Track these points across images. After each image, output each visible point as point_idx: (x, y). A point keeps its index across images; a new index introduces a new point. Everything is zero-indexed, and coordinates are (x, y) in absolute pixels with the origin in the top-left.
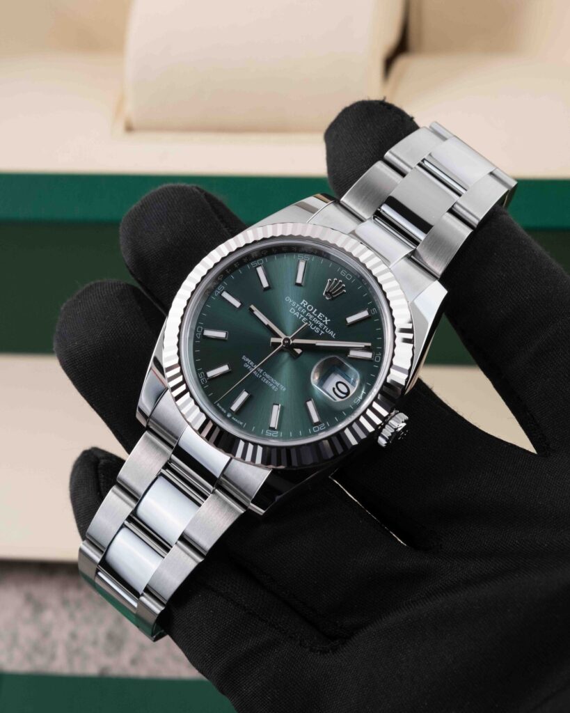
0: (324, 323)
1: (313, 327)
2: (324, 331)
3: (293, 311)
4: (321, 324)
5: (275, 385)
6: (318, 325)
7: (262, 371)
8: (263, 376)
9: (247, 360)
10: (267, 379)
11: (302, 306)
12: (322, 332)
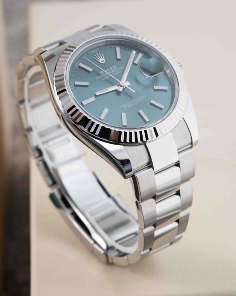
0: (116, 68)
1: (116, 73)
2: (120, 70)
3: (104, 79)
4: (116, 70)
5: (140, 99)
6: (116, 71)
7: (131, 102)
8: (134, 102)
9: (123, 106)
10: (136, 101)
11: (103, 74)
12: (120, 71)
